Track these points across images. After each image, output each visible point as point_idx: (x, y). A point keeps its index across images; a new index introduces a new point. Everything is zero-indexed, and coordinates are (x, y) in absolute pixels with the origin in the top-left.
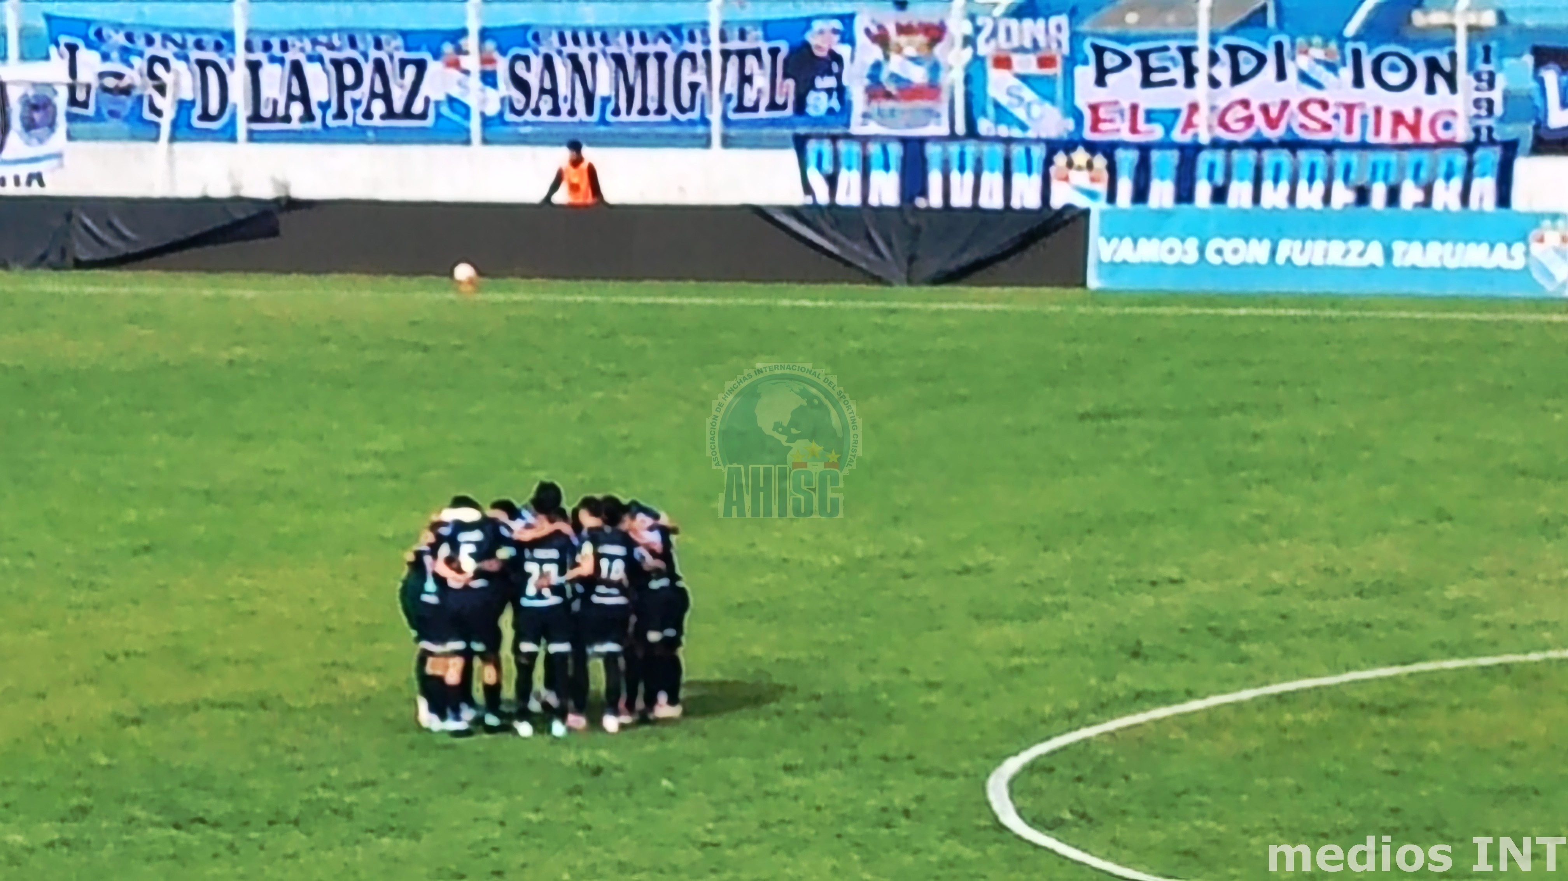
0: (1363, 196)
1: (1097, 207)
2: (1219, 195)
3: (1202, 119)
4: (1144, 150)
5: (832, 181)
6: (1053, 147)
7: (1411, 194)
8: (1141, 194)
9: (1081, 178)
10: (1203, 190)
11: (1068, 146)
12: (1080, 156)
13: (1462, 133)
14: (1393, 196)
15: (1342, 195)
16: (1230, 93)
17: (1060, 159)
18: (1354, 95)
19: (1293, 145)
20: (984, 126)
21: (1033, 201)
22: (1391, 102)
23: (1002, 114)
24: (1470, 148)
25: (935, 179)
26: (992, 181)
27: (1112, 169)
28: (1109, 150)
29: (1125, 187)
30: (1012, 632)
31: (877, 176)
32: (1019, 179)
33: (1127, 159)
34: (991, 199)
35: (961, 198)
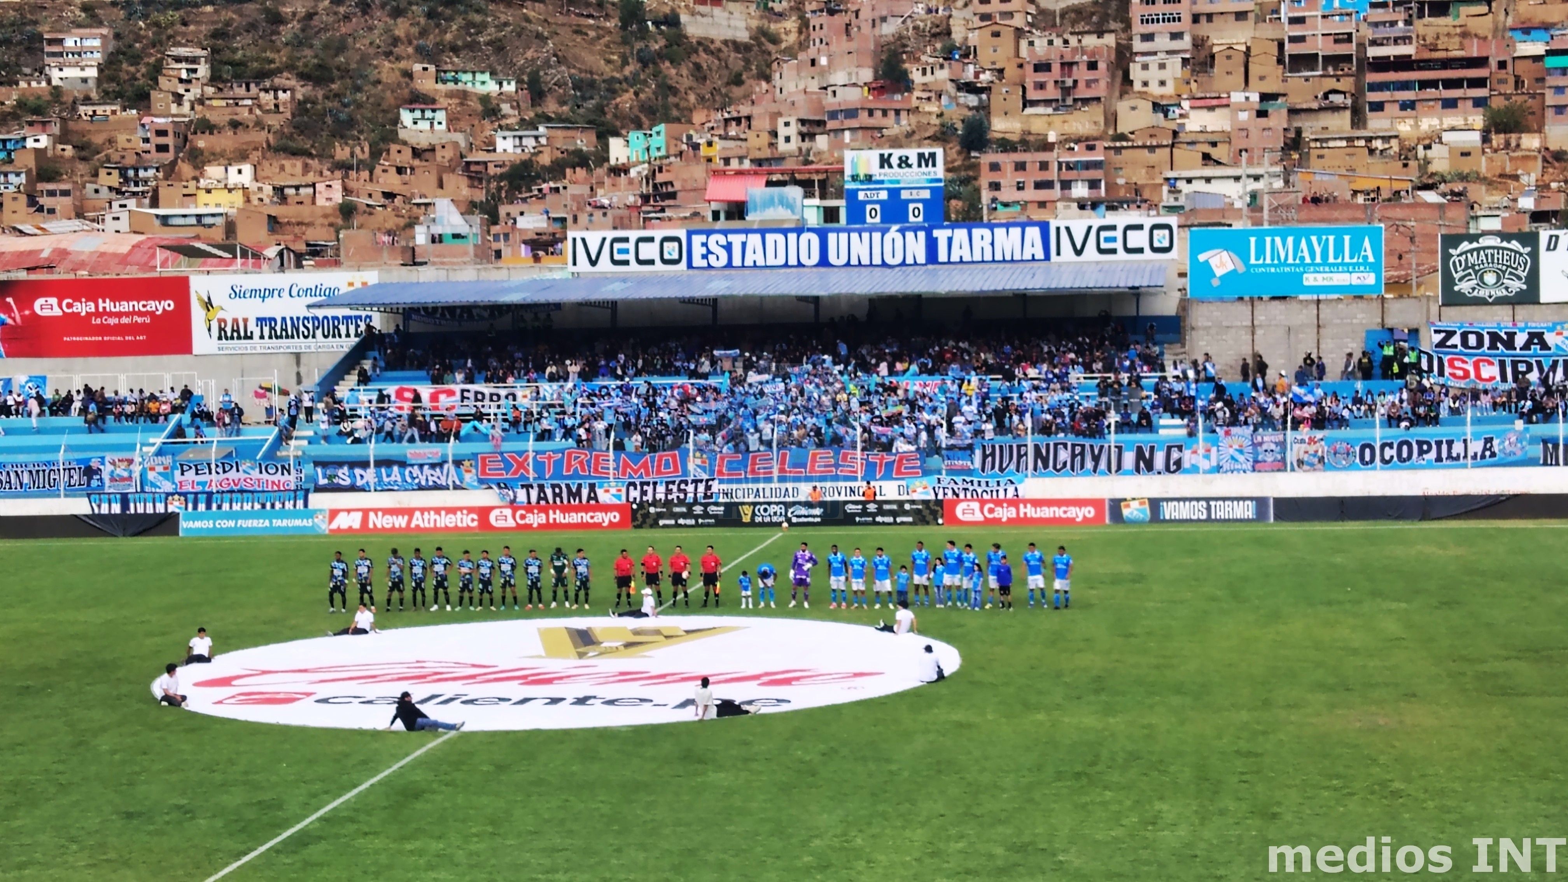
0: (264, 506)
1: (182, 512)
2: (219, 507)
3: (213, 484)
4: (196, 494)
5: (99, 506)
6: (168, 494)
7: (278, 505)
8: (195, 507)
9: (177, 503)
10: (214, 506)
11: (173, 494)
12: (176, 497)
13: (293, 487)
14: (273, 506)
15: (257, 506)
16: (223, 476)
17: (170, 498)
18: (261, 476)
19: (242, 491)
20: (147, 489)
21: (162, 511)
22: (271, 478)
23: (153, 485)
24: (295, 491)
25: (132, 505)
26: (150, 505)
27: (186, 501)
28: (185, 494)
29: (190, 506)
30: (158, 640)
31: (113, 505)
32: (158, 505)
33: (191, 497)
34: (150, 510)
35: (140, 510)
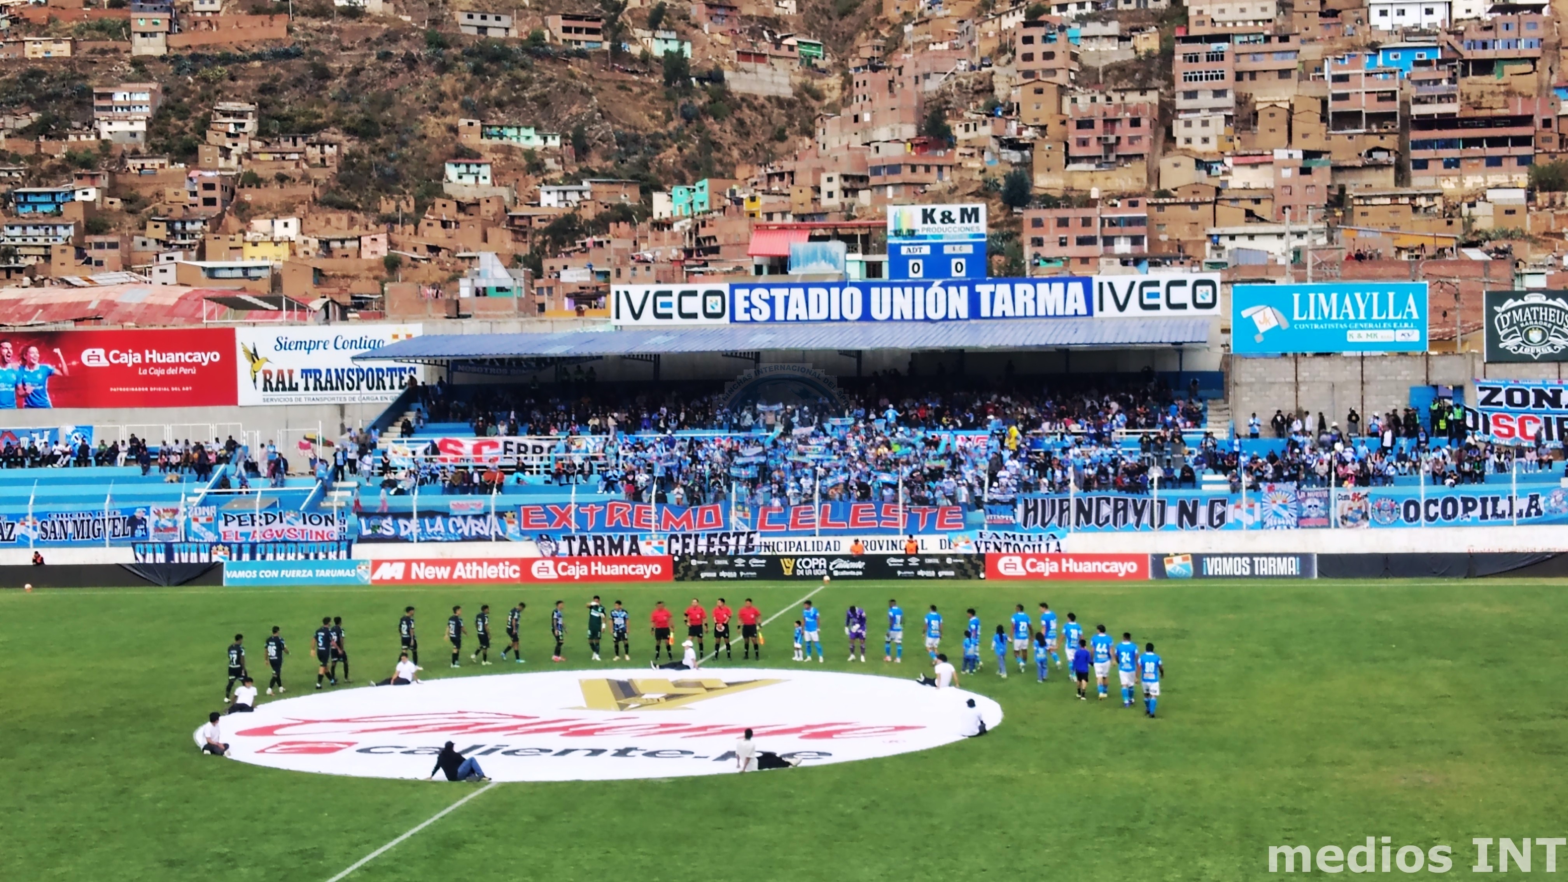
0: (307, 556)
1: (226, 562)
2: (263, 557)
3: (257, 535)
4: (240, 545)
5: (144, 556)
6: (212, 544)
7: (321, 556)
8: (239, 557)
9: (221, 553)
10: (258, 556)
11: (217, 544)
12: (220, 547)
13: (336, 538)
14: (316, 557)
15: (301, 557)
16: (265, 527)
17: (214, 548)
18: (303, 527)
19: (285, 542)
20: (191, 539)
21: (206, 560)
22: (315, 529)
23: (196, 535)
24: (338, 542)
25: (176, 555)
26: (194, 555)
27: (230, 550)
28: (229, 545)
29: (235, 556)
30: (201, 689)
31: (158, 555)
32: (202, 555)
33: (235, 547)
34: (194, 560)
35: (185, 560)
